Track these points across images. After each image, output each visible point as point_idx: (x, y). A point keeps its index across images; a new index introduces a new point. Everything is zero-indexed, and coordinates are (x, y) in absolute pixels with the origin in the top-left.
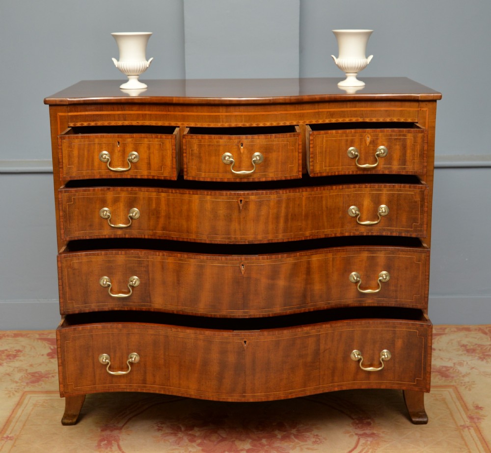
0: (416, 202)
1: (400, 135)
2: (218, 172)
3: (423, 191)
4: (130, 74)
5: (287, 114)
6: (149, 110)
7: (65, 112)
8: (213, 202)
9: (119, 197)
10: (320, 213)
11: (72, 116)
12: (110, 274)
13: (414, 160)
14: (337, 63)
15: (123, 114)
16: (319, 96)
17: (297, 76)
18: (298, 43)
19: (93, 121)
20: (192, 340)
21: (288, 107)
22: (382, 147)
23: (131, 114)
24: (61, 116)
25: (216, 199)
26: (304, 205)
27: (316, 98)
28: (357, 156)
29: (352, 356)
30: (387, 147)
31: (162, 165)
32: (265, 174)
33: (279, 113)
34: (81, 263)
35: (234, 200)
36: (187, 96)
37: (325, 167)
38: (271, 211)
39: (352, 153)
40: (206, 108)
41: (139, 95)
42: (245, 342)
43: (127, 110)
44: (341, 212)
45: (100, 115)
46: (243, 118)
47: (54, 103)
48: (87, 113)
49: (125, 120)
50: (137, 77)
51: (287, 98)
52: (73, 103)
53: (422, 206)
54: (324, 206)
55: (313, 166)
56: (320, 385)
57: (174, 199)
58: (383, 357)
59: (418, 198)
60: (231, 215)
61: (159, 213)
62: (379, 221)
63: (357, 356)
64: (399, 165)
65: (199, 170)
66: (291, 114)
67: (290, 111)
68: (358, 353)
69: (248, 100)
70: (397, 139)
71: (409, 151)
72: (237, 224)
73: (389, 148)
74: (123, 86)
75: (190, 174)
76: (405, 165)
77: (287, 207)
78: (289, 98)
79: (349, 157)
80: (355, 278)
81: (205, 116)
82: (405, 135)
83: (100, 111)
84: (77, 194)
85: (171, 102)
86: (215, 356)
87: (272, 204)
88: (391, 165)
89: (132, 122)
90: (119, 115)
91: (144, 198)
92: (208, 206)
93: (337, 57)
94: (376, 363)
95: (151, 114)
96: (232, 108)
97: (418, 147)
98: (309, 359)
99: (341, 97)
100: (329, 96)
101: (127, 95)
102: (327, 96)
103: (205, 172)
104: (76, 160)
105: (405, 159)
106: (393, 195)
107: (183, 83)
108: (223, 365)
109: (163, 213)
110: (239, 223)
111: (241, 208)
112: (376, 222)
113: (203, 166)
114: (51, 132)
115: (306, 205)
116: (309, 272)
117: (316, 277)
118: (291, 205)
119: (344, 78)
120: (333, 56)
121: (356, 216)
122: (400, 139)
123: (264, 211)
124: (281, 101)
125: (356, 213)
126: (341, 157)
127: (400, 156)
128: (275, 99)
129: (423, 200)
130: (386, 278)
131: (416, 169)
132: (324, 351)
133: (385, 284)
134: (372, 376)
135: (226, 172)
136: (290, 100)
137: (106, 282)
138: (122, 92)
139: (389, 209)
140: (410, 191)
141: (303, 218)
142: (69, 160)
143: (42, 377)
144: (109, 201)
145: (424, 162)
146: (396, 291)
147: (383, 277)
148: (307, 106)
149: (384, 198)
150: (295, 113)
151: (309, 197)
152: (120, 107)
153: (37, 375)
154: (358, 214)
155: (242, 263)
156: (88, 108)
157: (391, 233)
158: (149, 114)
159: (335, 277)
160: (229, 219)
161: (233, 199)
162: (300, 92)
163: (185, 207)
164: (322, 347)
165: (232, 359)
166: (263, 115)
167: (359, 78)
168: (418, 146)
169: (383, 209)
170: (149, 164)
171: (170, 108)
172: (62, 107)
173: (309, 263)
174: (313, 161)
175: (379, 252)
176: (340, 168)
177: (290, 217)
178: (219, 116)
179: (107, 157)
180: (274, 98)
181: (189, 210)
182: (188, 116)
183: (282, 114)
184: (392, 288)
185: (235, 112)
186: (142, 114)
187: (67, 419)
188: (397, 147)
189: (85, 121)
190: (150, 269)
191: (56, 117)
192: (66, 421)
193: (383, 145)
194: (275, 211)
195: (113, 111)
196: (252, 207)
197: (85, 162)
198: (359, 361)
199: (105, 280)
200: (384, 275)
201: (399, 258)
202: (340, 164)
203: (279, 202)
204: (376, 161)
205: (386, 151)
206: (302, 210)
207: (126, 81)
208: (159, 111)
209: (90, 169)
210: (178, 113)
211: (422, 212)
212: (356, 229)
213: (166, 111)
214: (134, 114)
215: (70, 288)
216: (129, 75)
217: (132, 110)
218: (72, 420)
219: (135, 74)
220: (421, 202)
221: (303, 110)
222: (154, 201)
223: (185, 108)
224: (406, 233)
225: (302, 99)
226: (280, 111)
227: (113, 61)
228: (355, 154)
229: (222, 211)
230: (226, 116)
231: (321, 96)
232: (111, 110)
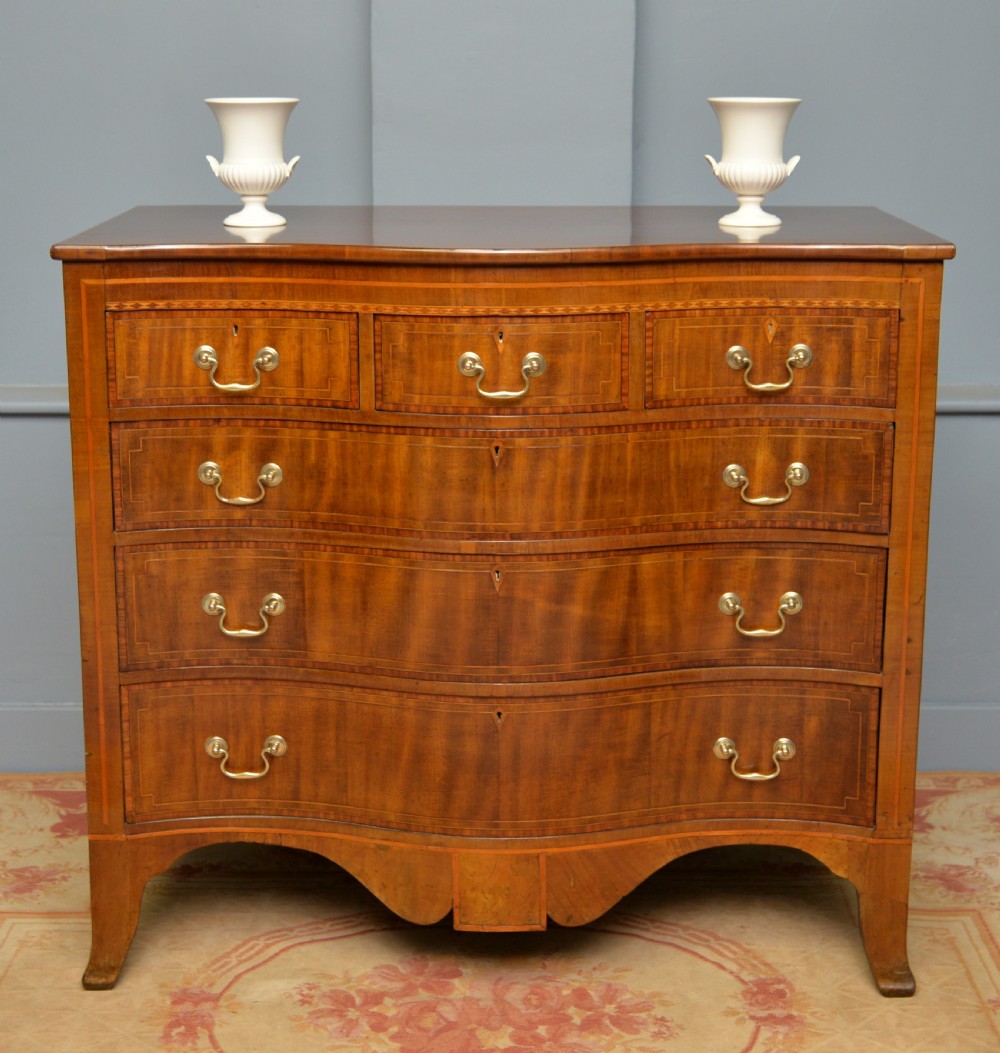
0: (866, 457)
1: (839, 322)
2: (449, 393)
3: (882, 434)
4: (247, 193)
5: (602, 287)
6: (290, 276)
7: (98, 277)
8: (438, 450)
9: (239, 439)
10: (663, 478)
11: (114, 288)
12: (224, 589)
13: (869, 374)
14: (717, 173)
15: (231, 284)
16: (675, 248)
17: (627, 202)
18: (629, 127)
19: (163, 298)
20: (394, 710)
21: (606, 272)
22: (800, 346)
23: (248, 284)
24: (88, 287)
25: (445, 444)
26: (629, 459)
27: (669, 253)
28: (746, 365)
29: (716, 750)
30: (811, 346)
31: (328, 379)
32: (550, 399)
33: (585, 284)
34: (164, 563)
35: (482, 447)
36: (375, 245)
37: (679, 387)
38: (559, 470)
39: (736, 360)
40: (418, 272)
41: (267, 240)
42: (499, 714)
43: (239, 275)
44: (707, 478)
45: (179, 284)
46: (504, 296)
47: (75, 257)
48: (148, 280)
49: (235, 296)
50: (263, 199)
51: (603, 250)
52: (115, 257)
53: (879, 466)
54: (672, 464)
55: (652, 384)
56: (650, 807)
57: (355, 444)
58: (780, 752)
59: (870, 450)
60: (475, 479)
61: (324, 474)
62: (787, 497)
63: (725, 750)
64: (837, 385)
65: (409, 388)
66: (611, 287)
67: (610, 280)
68: (728, 744)
69: (515, 256)
70: (832, 329)
71: (857, 356)
72: (487, 499)
73: (816, 349)
74: (231, 220)
75: (389, 399)
76: (848, 385)
77: (594, 464)
78: (608, 250)
79: (729, 368)
80: (731, 605)
81: (416, 289)
82: (849, 322)
83: (178, 276)
84: (151, 431)
85: (339, 258)
86: (438, 743)
87: (562, 456)
88: (818, 384)
89: (251, 301)
90: (221, 284)
91: (291, 443)
92: (427, 460)
93: (718, 160)
94: (765, 764)
95: (293, 285)
96: (478, 274)
97: (878, 348)
98: (629, 753)
99: (725, 249)
100: (698, 247)
101: (241, 240)
102: (693, 247)
103: (421, 394)
104: (143, 364)
105: (850, 372)
106: (818, 442)
107: (368, 214)
108: (454, 760)
109: (331, 475)
110: (493, 496)
111: (497, 464)
112: (781, 500)
113: (417, 381)
114: (67, 322)
115: (633, 461)
116: (634, 589)
117: (649, 600)
118: (602, 459)
119: (734, 208)
120: (708, 157)
121: (740, 487)
122: (839, 329)
123: (545, 472)
124: (590, 259)
125: (739, 479)
126: (711, 366)
127: (839, 366)
128: (577, 254)
129: (880, 452)
130: (794, 606)
131: (872, 394)
132: (660, 738)
133: (794, 620)
134: (757, 792)
135: (466, 393)
136: (610, 255)
137: (216, 604)
138: (228, 233)
139: (810, 471)
140: (854, 433)
141: (628, 487)
142: (129, 364)
143: (40, 880)
144: (218, 448)
145: (889, 379)
146: (816, 633)
147: (788, 604)
148: (648, 271)
149: (799, 448)
150: (621, 286)
151: (640, 445)
152: (223, 266)
153: (27, 874)
154: (744, 483)
155: (496, 568)
156: (152, 268)
157: (813, 523)
158: (288, 284)
159: (689, 602)
160: (470, 486)
161: (480, 445)
162: (633, 237)
163: (379, 462)
164: (655, 728)
165: (472, 747)
166: (548, 289)
167: (766, 208)
168: (879, 346)
169: (797, 471)
170: (300, 373)
171: (337, 272)
172: (91, 266)
173: (634, 571)
174: (652, 375)
175: (780, 552)
176: (710, 390)
177: (599, 484)
178: (448, 290)
179: (210, 359)
180: (574, 251)
181: (387, 467)
182: (378, 289)
183: (591, 287)
184: (807, 627)
185: (485, 281)
186: (274, 284)
187: (94, 976)
188: (834, 347)
189: (144, 298)
190: (307, 580)
191: (80, 288)
192: (92, 980)
193: (802, 341)
194: (569, 471)
195: (208, 275)
196: (520, 462)
197: (164, 368)
198: (731, 757)
199: (213, 601)
200: (791, 601)
201: (822, 564)
202: (711, 382)
203: (577, 452)
204: (787, 376)
205: (810, 355)
206: (626, 471)
207: (238, 208)
208: (313, 278)
209: (174, 383)
210: (356, 283)
211: (879, 479)
212: (739, 514)
213: (328, 278)
214: (256, 284)
215: (141, 615)
216: (244, 196)
217: (251, 275)
218: (106, 977)
219: (258, 193)
220: (876, 456)
221: (639, 278)
222: (313, 449)
223: (371, 271)
224: (845, 523)
225: (639, 255)
226: (587, 281)
227: (208, 163)
228: (742, 362)
229: (456, 471)
230: (465, 290)
231: (680, 248)
232: (203, 275)
